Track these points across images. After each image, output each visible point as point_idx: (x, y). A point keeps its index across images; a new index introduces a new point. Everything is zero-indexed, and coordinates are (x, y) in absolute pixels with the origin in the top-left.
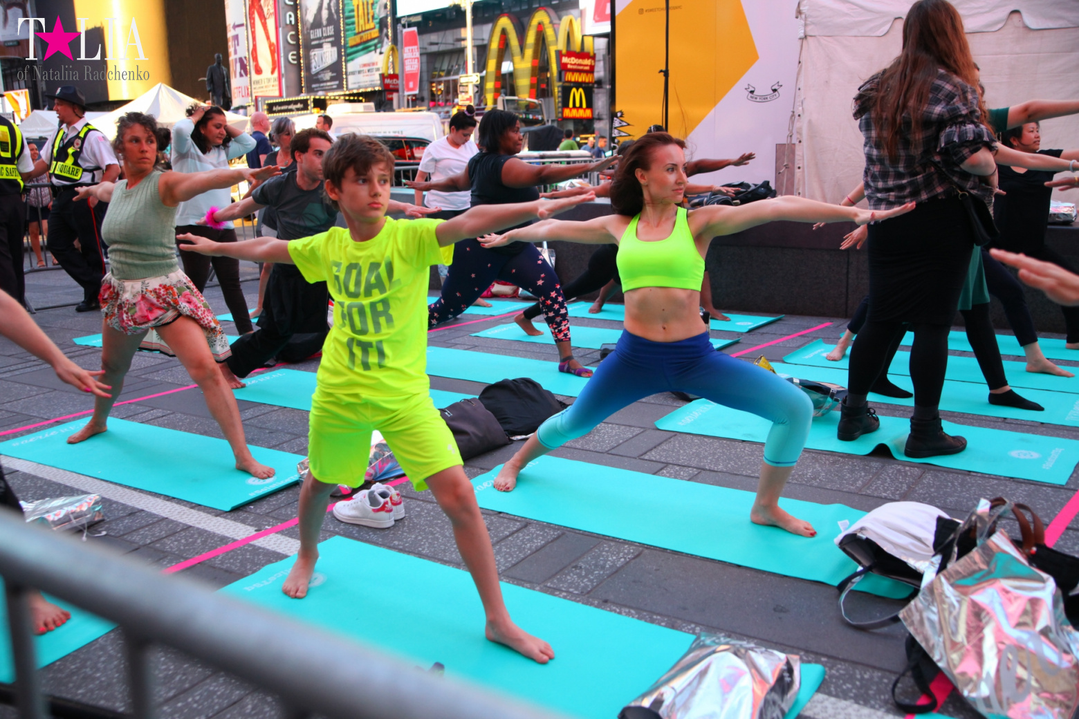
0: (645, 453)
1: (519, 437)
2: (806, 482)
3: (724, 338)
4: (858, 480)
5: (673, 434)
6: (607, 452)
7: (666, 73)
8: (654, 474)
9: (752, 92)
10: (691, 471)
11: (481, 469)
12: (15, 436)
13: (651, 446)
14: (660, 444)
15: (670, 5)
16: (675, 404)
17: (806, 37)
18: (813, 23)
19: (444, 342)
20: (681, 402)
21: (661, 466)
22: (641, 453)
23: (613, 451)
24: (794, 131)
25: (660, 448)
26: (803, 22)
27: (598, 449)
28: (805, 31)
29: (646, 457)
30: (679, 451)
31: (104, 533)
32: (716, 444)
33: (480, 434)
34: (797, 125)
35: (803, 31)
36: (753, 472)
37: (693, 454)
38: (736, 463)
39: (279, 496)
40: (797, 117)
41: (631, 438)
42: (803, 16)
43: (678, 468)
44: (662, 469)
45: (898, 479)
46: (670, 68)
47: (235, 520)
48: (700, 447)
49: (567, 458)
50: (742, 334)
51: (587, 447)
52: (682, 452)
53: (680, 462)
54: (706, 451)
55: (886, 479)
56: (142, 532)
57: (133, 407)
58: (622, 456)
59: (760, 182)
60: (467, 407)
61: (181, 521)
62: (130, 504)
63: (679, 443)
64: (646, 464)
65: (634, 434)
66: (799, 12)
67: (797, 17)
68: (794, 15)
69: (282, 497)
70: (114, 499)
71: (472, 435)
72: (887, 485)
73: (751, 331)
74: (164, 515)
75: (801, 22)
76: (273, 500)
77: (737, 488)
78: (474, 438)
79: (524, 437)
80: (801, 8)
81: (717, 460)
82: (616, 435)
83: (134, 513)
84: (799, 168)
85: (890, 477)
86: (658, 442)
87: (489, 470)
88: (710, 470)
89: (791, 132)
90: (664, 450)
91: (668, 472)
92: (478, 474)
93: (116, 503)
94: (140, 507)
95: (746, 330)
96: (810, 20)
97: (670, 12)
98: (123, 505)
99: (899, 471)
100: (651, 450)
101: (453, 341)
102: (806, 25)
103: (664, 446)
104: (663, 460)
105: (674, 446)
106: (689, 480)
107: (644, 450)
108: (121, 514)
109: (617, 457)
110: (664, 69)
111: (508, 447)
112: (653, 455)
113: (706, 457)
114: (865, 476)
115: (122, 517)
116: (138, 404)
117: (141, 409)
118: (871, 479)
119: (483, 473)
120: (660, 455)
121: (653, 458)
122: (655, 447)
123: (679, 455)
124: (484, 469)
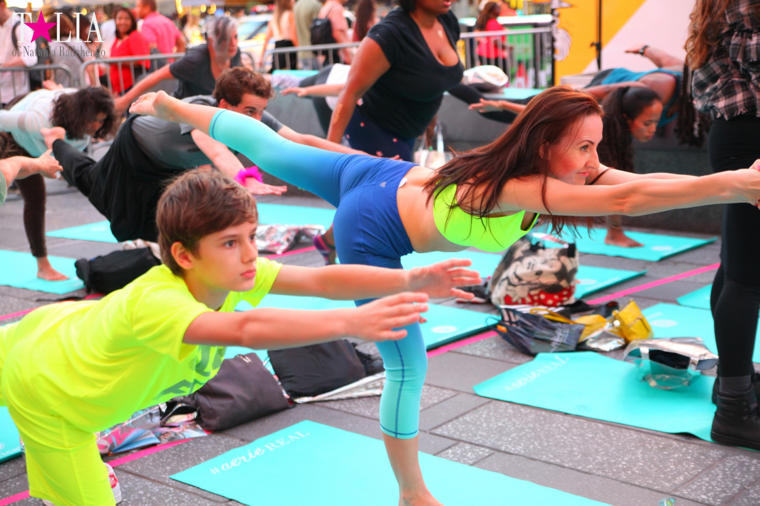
0: (440, 426)
1: (305, 400)
2: (614, 473)
3: (625, 269)
4: (679, 474)
5: (487, 400)
8: (435, 455)
10: (483, 452)
11: (242, 440)
13: (454, 415)
14: (463, 414)
16: (513, 360)
20: (521, 358)
21: (451, 442)
22: (435, 425)
25: (461, 419)
29: (439, 431)
30: (481, 425)
32: (532, 415)
33: (248, 397)
36: (555, 457)
37: (496, 430)
38: (540, 444)
43: (468, 447)
44: (449, 447)
45: (732, 475)
48: (510, 420)
49: (346, 429)
50: (650, 263)
52: (485, 425)
53: (474, 440)
54: (514, 425)
55: (718, 475)
60: (237, 365)
63: (488, 415)
64: (434, 440)
65: (442, 398)
71: (236, 398)
72: (714, 483)
73: (663, 259)
77: (524, 478)
78: (240, 403)
81: (521, 438)
85: (724, 471)
86: (463, 410)
87: (249, 441)
88: (505, 452)
90: (466, 422)
91: (453, 453)
92: (235, 447)
95: (656, 258)
99: (742, 464)
100: (450, 421)
103: (467, 418)
104: (455, 436)
105: (481, 416)
106: (472, 465)
107: (442, 421)
111: (287, 412)
112: (448, 430)
113: (508, 435)
114: (693, 469)
118: (699, 473)
119: (240, 445)
120: (457, 429)
121: (446, 433)
122: (457, 418)
123: (479, 429)
124: (245, 441)
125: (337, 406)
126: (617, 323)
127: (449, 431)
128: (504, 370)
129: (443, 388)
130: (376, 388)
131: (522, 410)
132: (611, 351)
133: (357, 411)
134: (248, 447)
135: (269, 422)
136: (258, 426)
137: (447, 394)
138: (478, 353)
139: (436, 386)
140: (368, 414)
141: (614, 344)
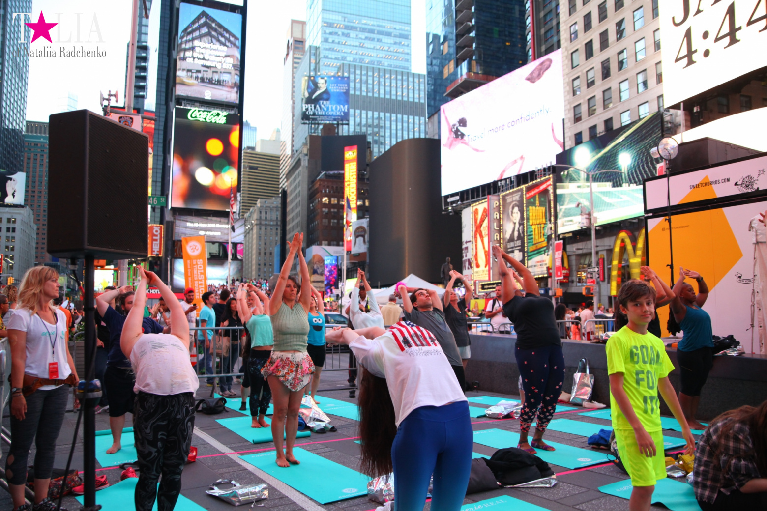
0: (579, 504)
1: (509, 486)
5: (605, 495)
6: (555, 501)
7: (671, 267)
9: (740, 277)
12: (257, 453)
13: (586, 500)
14: (591, 500)
15: (672, 226)
16: (621, 477)
17: (757, 243)
18: (761, 234)
19: (506, 427)
23: (559, 501)
24: (755, 302)
25: (590, 502)
26: (754, 233)
27: (551, 498)
28: (756, 240)
29: (577, 507)
30: (601, 506)
31: (263, 505)
34: (757, 298)
35: (755, 239)
39: (356, 500)
40: (756, 294)
41: (576, 494)
42: (754, 230)
46: (674, 263)
47: (326, 509)
51: (545, 496)
52: (603, 506)
54: (620, 508)
56: (280, 507)
57: (318, 445)
58: (562, 504)
59: (726, 336)
61: (301, 505)
62: (284, 493)
63: (605, 502)
65: (581, 492)
66: (751, 228)
67: (750, 231)
68: (748, 229)
69: (357, 501)
70: (278, 489)
74: (295, 501)
75: (753, 233)
76: (351, 502)
79: (512, 486)
80: (753, 225)
82: (569, 491)
83: (283, 497)
84: (760, 327)
86: (591, 498)
87: (477, 501)
89: (753, 303)
90: (593, 504)
93: (278, 491)
94: (287, 495)
96: (759, 232)
97: (672, 230)
98: (280, 493)
100: (583, 503)
101: (511, 427)
102: (757, 235)
103: (594, 502)
104: (586, 510)
105: (601, 502)
108: (277, 497)
109: (559, 504)
110: (670, 264)
115: (276, 499)
116: (321, 444)
117: (321, 446)
119: (472, 503)
120: (587, 507)
121: (581, 508)
122: (588, 501)
123: (599, 508)
124: (475, 501)
125: (524, 490)
126: (681, 463)
127: (583, 507)
128: (616, 481)
129: (581, 487)
130: (546, 483)
131: (625, 501)
132: (678, 477)
133: (534, 493)
134: (475, 504)
135: (488, 494)
136: (482, 495)
137: (583, 490)
138: (602, 472)
139: (578, 486)
140: (540, 495)
141: (680, 474)
